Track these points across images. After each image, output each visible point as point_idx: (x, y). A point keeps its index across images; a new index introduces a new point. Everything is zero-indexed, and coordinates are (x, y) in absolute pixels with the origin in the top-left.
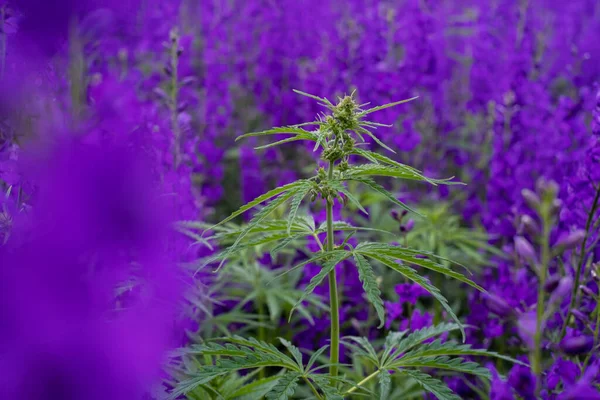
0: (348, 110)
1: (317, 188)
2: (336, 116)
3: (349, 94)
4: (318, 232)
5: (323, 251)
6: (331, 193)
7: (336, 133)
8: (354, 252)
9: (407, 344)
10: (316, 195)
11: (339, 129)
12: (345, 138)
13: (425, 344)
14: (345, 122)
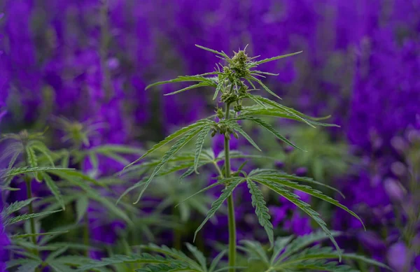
0: (241, 63)
1: (216, 126)
2: (232, 67)
3: (242, 49)
4: (218, 160)
5: (222, 176)
6: (228, 130)
7: (232, 81)
8: (248, 179)
9: (292, 248)
10: (215, 131)
11: (234, 78)
12: (239, 85)
13: (306, 250)
14: (239, 71)
